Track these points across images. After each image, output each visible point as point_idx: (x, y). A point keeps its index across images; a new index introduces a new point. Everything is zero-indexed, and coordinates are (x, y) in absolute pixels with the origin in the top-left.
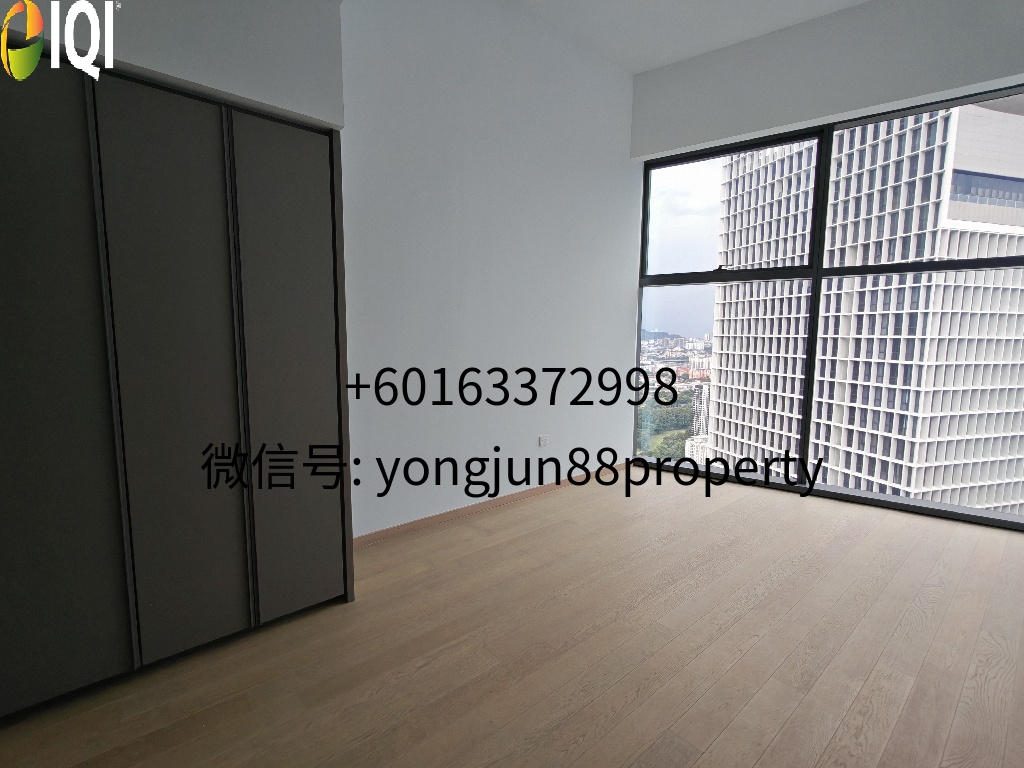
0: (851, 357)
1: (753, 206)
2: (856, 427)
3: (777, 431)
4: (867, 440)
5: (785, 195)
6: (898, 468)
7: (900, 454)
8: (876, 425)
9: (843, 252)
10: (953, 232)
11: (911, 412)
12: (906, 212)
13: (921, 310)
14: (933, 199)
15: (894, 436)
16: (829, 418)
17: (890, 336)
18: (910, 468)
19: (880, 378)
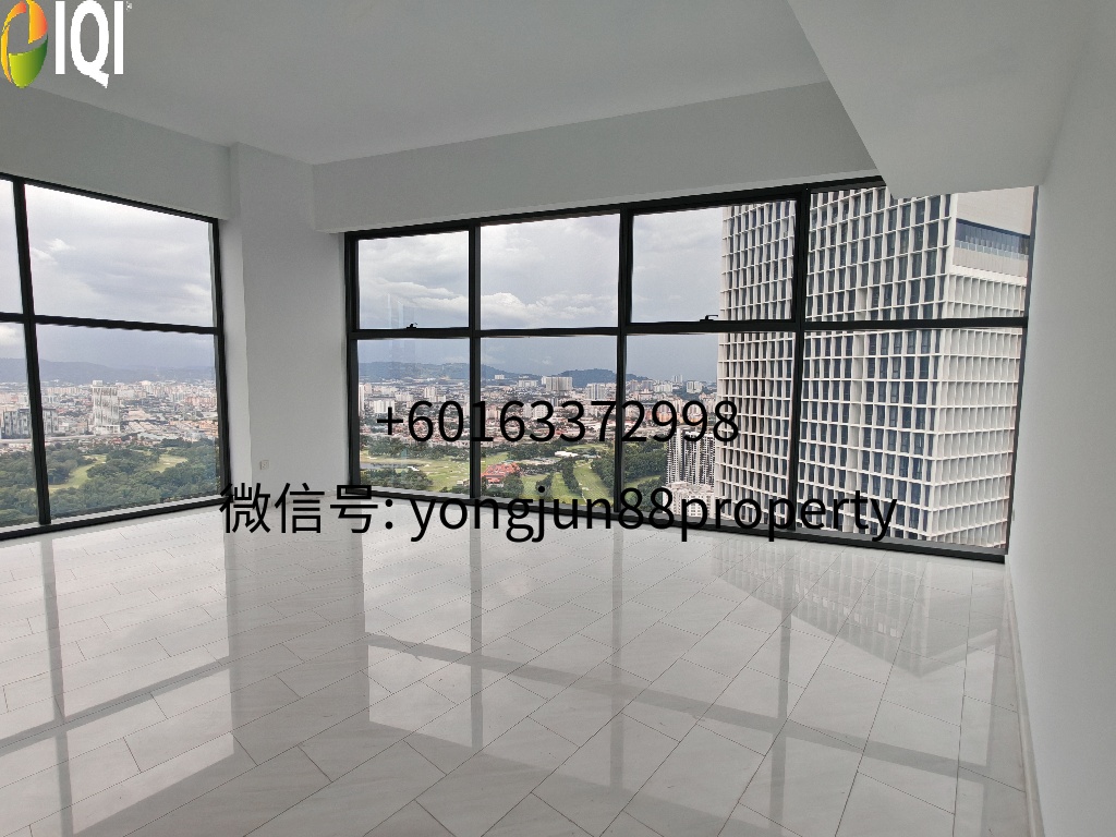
0: (864, 401)
1: (758, 245)
2: (870, 473)
4: (882, 485)
6: (914, 512)
7: (916, 498)
8: (890, 470)
9: (852, 294)
10: (959, 278)
11: (925, 457)
12: (914, 256)
13: (932, 353)
14: (940, 244)
15: (909, 479)
16: (843, 464)
17: (902, 379)
18: (926, 512)
19: (893, 421)
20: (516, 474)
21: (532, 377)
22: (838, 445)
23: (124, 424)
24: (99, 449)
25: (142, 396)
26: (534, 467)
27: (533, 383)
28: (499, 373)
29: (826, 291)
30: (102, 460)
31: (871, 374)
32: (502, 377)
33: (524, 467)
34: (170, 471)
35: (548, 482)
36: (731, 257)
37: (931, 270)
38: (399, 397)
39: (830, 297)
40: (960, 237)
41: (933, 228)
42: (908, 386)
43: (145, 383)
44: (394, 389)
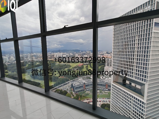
0: (137, 54)
1: (119, 29)
2: (138, 65)
3: (124, 66)
4: (140, 67)
5: (124, 27)
6: (146, 72)
7: (146, 69)
8: (141, 65)
9: (135, 36)
10: (155, 32)
11: (148, 63)
12: (146, 29)
13: (149, 45)
14: (151, 27)
15: (145, 66)
16: (133, 64)
17: (144, 50)
18: (148, 72)
19: (142, 57)
20: (83, 65)
21: (85, 51)
22: (132, 61)
23: (32, 59)
24: (29, 62)
25: (34, 55)
26: (85, 64)
27: (85, 52)
28: (80, 51)
29: (130, 36)
30: (30, 63)
31: (138, 49)
32: (81, 51)
33: (84, 64)
34: (38, 65)
35: (87, 66)
36: (114, 31)
37: (149, 31)
38: (67, 54)
39: (131, 37)
40: (155, 25)
41: (150, 24)
42: (145, 51)
43: (35, 53)
44: (66, 53)
